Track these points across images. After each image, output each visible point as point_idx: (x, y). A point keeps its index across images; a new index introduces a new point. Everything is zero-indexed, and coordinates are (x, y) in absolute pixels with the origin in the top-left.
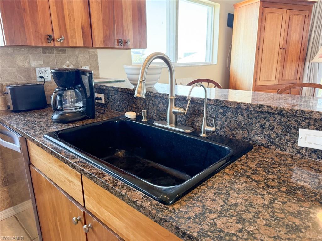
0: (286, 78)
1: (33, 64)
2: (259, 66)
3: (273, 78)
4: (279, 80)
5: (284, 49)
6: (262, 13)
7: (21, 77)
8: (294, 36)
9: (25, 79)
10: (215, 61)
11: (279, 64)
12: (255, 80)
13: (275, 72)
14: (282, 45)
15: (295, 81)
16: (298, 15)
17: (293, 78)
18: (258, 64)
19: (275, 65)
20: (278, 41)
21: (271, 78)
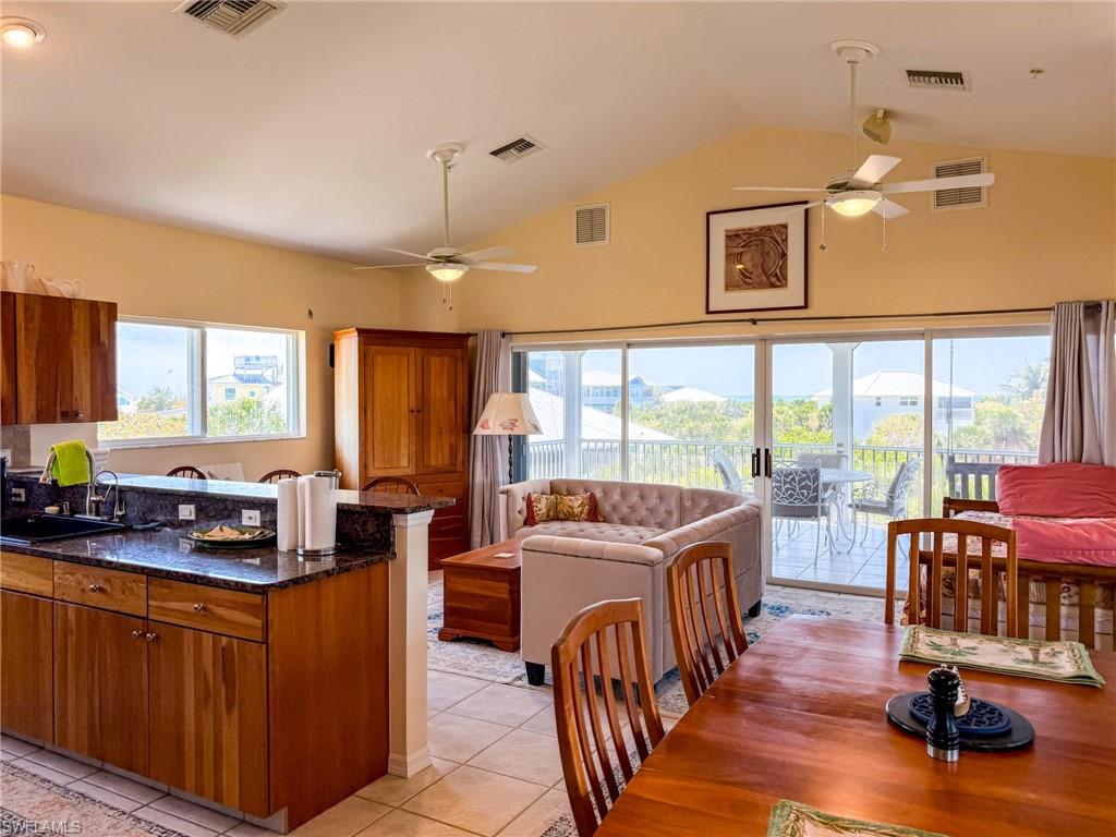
0: (433, 463)
2: (370, 440)
3: (404, 462)
4: (417, 466)
5: (419, 411)
6: (365, 354)
8: (437, 389)
10: (303, 433)
11: (413, 438)
12: (364, 466)
13: (406, 452)
14: (413, 406)
15: (453, 468)
16: (439, 355)
17: (447, 462)
18: (366, 439)
19: (404, 440)
20: (404, 399)
21: (399, 463)
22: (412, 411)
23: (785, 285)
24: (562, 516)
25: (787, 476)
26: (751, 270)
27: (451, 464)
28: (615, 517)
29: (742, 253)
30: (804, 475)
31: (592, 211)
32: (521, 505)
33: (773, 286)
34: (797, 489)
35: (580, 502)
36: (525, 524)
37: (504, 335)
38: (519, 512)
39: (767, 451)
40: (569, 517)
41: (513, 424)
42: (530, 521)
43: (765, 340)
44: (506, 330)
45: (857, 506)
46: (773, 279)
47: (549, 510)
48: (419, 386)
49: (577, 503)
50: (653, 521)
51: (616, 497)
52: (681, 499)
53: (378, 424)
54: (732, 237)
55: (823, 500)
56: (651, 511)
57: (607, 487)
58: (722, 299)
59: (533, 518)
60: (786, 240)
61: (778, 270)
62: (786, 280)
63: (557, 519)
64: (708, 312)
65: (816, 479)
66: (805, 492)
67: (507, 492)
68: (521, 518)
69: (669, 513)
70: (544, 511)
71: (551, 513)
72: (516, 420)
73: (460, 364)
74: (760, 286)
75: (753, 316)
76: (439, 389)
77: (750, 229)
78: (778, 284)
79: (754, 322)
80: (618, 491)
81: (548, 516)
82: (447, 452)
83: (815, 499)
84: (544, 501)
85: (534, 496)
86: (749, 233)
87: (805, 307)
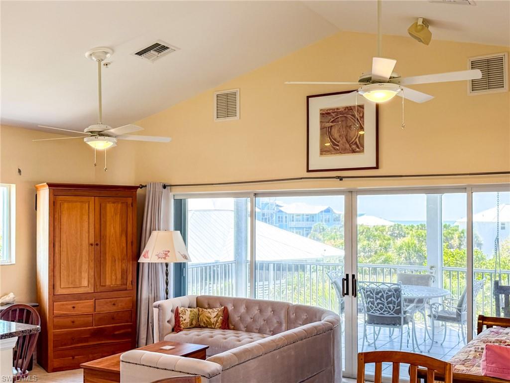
0: (108, 283)
2: (57, 267)
3: (85, 283)
4: (95, 286)
5: (97, 245)
6: (54, 202)
8: (112, 228)
11: (92, 264)
12: (52, 287)
13: (86, 275)
14: (92, 241)
15: (124, 287)
16: (114, 203)
17: (119, 282)
18: (54, 267)
19: (85, 267)
20: (85, 235)
21: (80, 283)
22: (92, 245)
23: (363, 151)
24: (202, 324)
25: (377, 293)
26: (338, 139)
27: (123, 284)
28: (242, 326)
29: (331, 126)
30: (390, 293)
31: (227, 95)
32: (170, 316)
33: (354, 151)
34: (386, 304)
35: (216, 314)
36: (173, 330)
37: (165, 187)
38: (168, 322)
39: (353, 276)
40: (208, 325)
41: (166, 254)
42: (177, 328)
43: (352, 192)
44: (167, 182)
45: (435, 317)
46: (354, 146)
47: (192, 320)
48: (97, 226)
49: (213, 314)
50: (268, 330)
51: (242, 310)
52: (288, 313)
53: (64, 254)
54: (325, 114)
55: (405, 312)
56: (267, 321)
57: (236, 302)
58: (318, 161)
59: (179, 326)
60: (363, 117)
61: (357, 140)
62: (363, 147)
63: (199, 326)
64: (308, 171)
65: (399, 296)
66: (391, 306)
67: (159, 307)
68: (170, 326)
69: (280, 323)
70: (188, 320)
71: (194, 322)
72: (169, 252)
73: (130, 210)
74: (344, 151)
75: (340, 174)
76: (113, 228)
77: (337, 109)
78: (358, 150)
79: (341, 178)
80: (244, 306)
81: (191, 324)
82: (119, 276)
83: (398, 312)
84: (188, 313)
85: (180, 310)
86: (336, 111)
87: (377, 167)
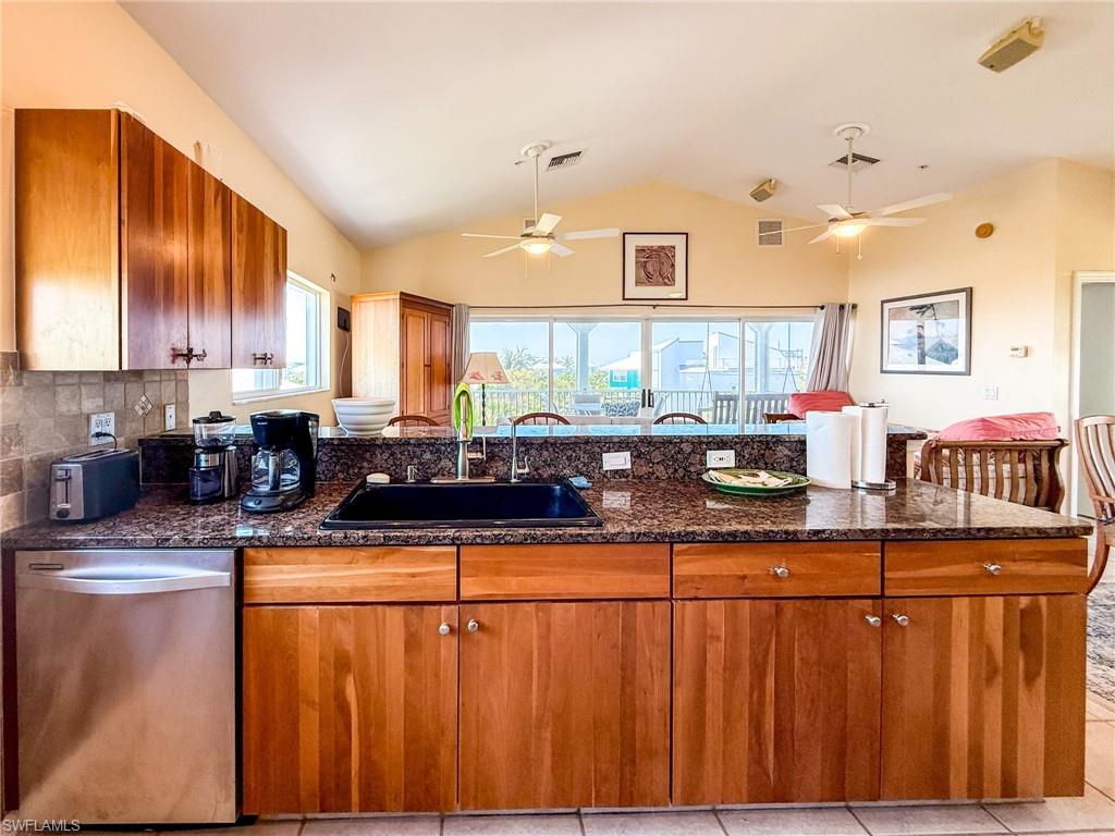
1: (88, 405)
7: (60, 440)
9: (67, 443)
23: (673, 284)
26: (652, 273)
29: (646, 262)
33: (666, 284)
43: (649, 319)
46: (666, 280)
53: (410, 376)
54: (640, 251)
58: (633, 291)
60: (674, 256)
61: (669, 275)
62: (674, 281)
74: (659, 283)
75: (655, 303)
77: (653, 247)
78: (669, 283)
79: (655, 307)
86: (651, 249)
87: (686, 299)
